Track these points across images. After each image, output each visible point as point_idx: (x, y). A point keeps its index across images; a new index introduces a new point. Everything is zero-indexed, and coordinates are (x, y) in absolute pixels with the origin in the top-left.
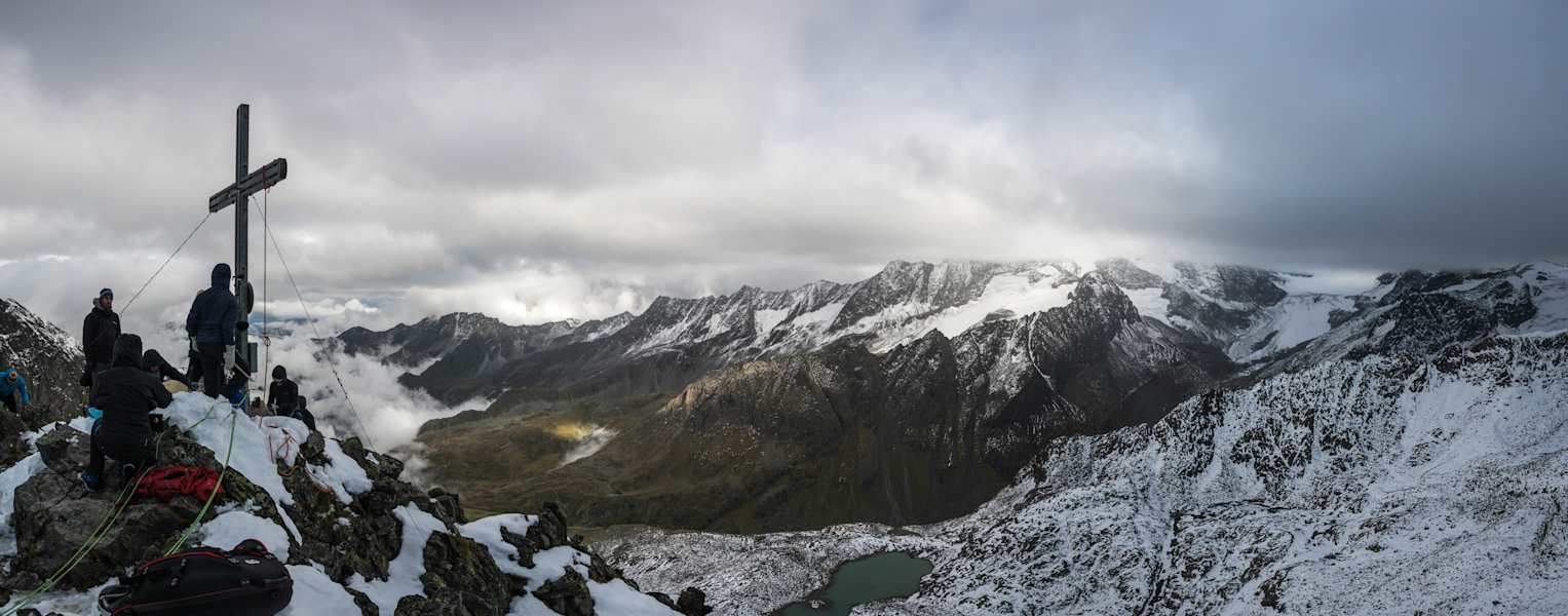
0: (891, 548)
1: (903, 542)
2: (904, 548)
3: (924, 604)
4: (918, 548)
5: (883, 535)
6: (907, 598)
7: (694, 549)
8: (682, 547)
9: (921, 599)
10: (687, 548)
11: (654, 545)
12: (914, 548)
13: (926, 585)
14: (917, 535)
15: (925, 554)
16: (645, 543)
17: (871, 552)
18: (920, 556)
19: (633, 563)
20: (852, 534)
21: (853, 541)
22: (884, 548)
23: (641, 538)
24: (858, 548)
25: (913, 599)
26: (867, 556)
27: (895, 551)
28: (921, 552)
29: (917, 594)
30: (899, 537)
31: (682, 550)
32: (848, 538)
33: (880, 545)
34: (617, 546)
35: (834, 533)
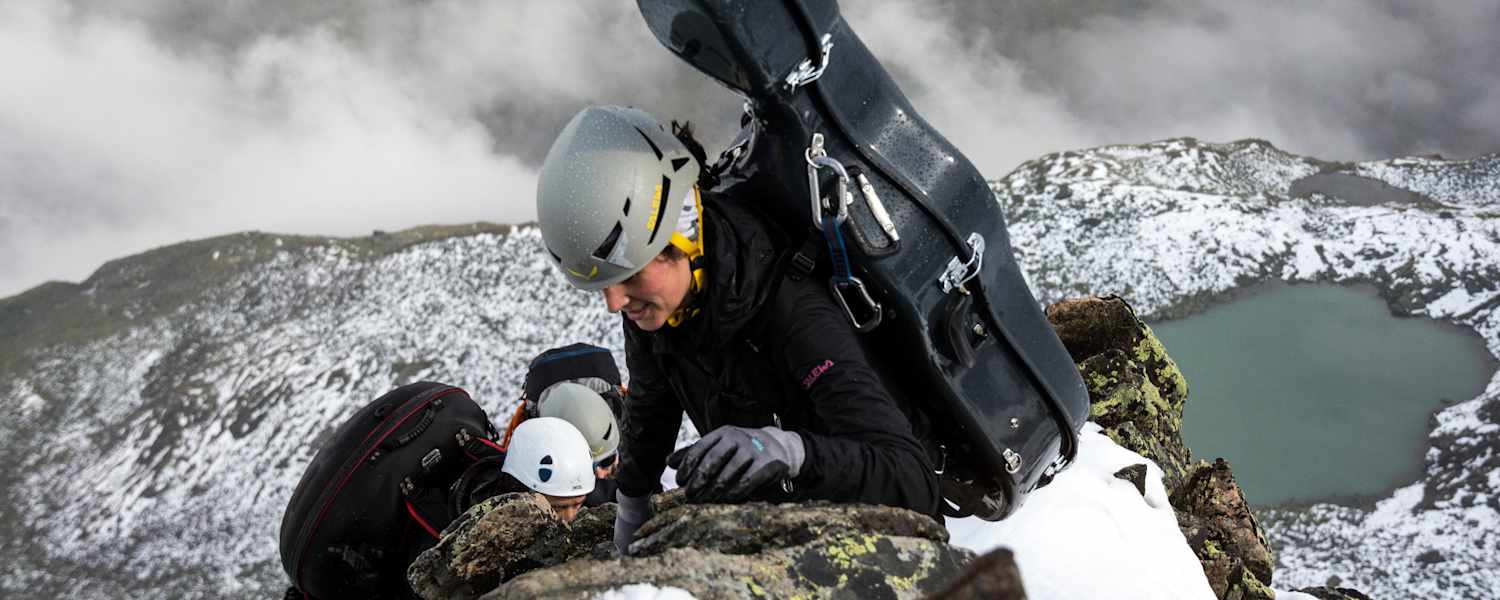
0: (1307, 264)
1: (1362, 236)
2: (1366, 267)
3: (1442, 544)
4: (1428, 270)
5: (1273, 200)
6: (1368, 504)
7: (493, 314)
8: (437, 309)
9: (1433, 519)
10: (457, 308)
11: (325, 318)
12: (1408, 270)
13: (1454, 454)
14: (1424, 202)
15: (1457, 302)
16: (274, 321)
17: (1226, 278)
18: (1435, 309)
19: (243, 422)
20: (1144, 195)
21: (1146, 226)
22: (1276, 261)
23: (253, 296)
24: (1167, 262)
25: (1396, 511)
26: (1205, 300)
27: (1327, 277)
28: (1440, 289)
29: (1415, 493)
30: (1341, 214)
31: (440, 324)
32: (1123, 213)
33: (1259, 248)
34: (153, 357)
35: (1064, 192)
